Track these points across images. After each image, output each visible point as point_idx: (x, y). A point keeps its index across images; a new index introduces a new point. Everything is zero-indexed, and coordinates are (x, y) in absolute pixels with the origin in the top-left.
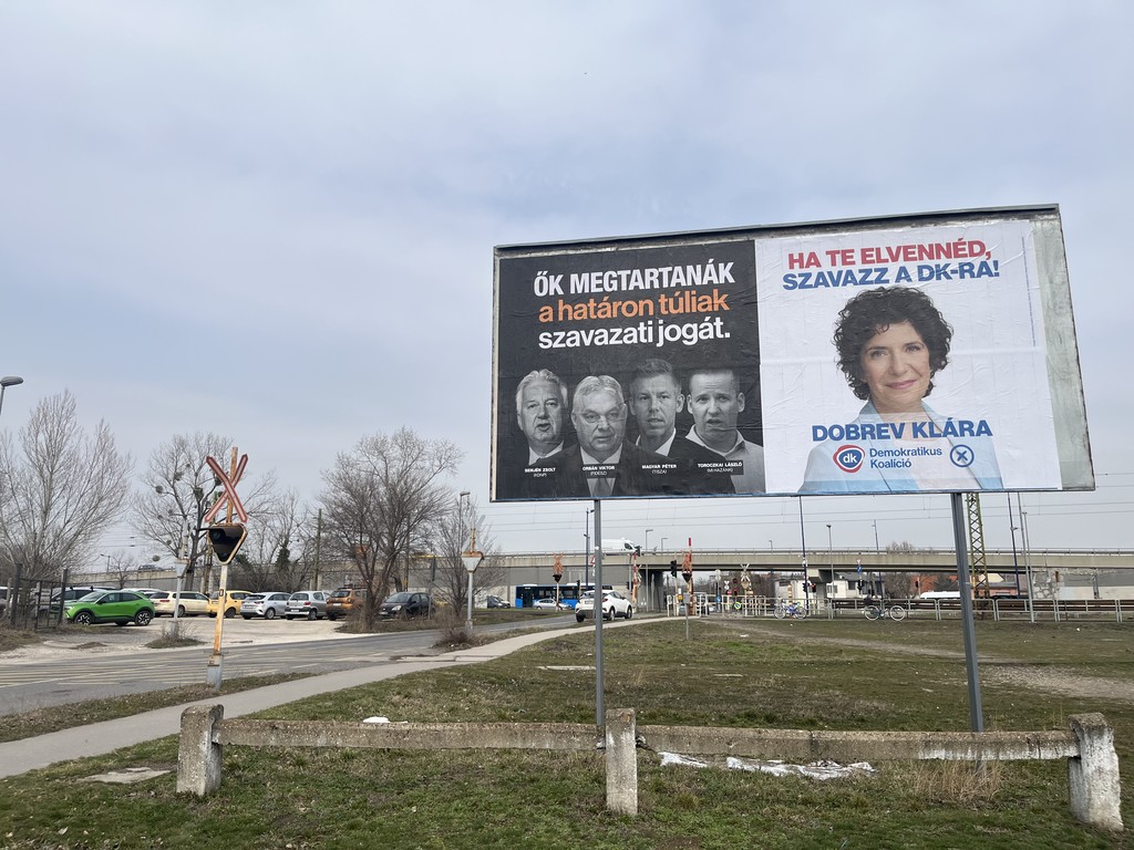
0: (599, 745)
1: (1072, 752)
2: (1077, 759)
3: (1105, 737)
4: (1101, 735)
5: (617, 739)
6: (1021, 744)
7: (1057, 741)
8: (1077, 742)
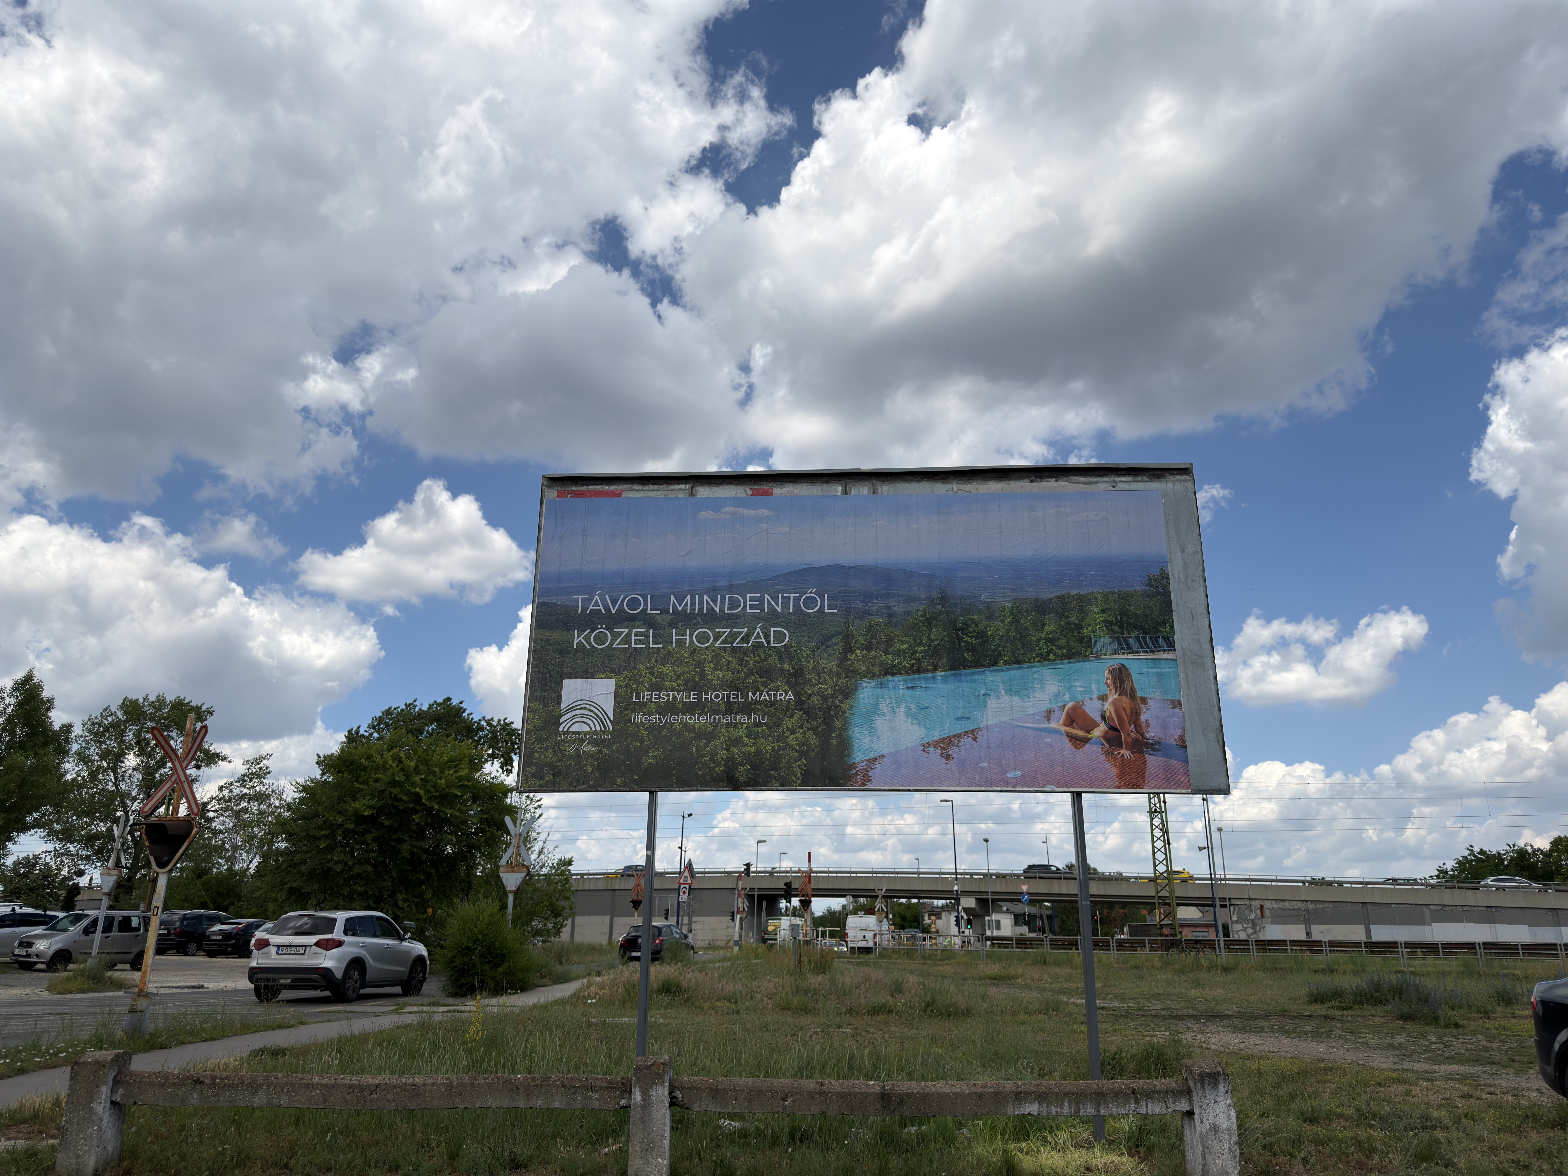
0: (623, 1102)
1: (1184, 1106)
2: (1190, 1114)
3: (1221, 1087)
4: (1215, 1085)
5: (646, 1095)
6: (1126, 1096)
7: (1166, 1092)
8: (1189, 1092)
